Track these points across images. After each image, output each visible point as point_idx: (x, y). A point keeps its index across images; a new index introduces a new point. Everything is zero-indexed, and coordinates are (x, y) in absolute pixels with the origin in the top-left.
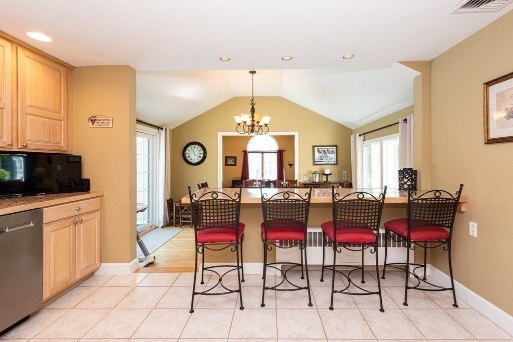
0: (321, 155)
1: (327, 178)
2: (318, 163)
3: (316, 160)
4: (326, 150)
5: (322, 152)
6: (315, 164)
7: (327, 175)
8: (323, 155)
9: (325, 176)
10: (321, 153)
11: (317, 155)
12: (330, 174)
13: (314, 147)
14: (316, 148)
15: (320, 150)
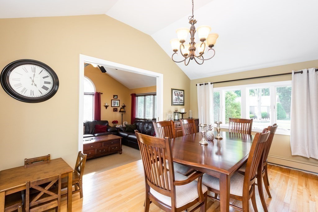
2: (175, 104)
4: (179, 93)
6: (172, 105)
7: (182, 114)
8: (177, 97)
11: (174, 97)
12: (185, 113)
13: (172, 90)
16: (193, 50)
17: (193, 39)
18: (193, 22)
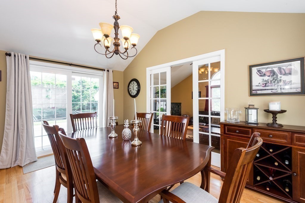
0: (266, 78)
1: (275, 118)
2: (259, 92)
3: (254, 88)
5: (268, 74)
6: (251, 95)
7: (274, 113)
8: (270, 78)
9: (271, 115)
10: (265, 75)
11: (257, 80)
12: (283, 112)
13: (251, 67)
14: (254, 70)
15: (264, 71)
16: (117, 45)
17: (116, 34)
18: (116, 18)
